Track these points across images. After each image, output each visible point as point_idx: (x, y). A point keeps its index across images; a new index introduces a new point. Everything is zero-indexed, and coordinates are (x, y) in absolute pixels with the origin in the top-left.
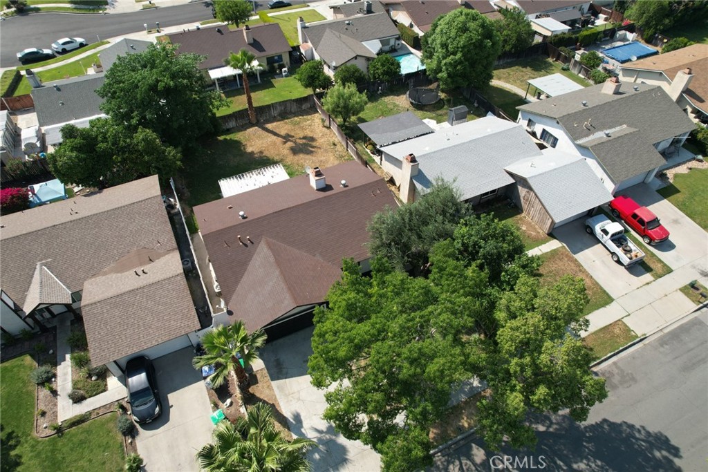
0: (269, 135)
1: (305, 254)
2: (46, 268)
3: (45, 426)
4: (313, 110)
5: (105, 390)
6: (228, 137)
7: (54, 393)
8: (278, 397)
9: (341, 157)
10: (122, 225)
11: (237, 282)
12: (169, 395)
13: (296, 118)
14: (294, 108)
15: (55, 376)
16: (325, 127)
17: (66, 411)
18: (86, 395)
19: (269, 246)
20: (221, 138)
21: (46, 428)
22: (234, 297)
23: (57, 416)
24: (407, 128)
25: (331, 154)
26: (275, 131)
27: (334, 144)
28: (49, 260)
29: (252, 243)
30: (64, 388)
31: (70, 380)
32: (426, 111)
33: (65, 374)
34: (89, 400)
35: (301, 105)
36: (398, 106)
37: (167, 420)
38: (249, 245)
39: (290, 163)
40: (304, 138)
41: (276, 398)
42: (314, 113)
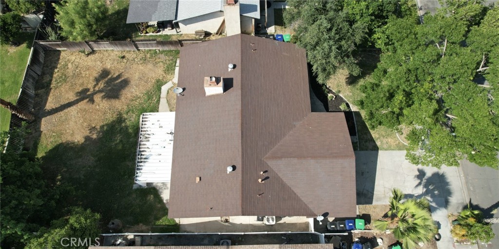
0: (66, 111)
1: (291, 132)
8: (384, 204)
9: (145, 59)
13: (55, 75)
14: (38, 70)
16: (88, 55)
19: (274, 157)
25: (135, 66)
26: (62, 103)
27: (123, 57)
29: (267, 171)
35: (39, 61)
38: (268, 174)
39: (125, 107)
40: (97, 80)
41: (384, 205)
42: (59, 55)
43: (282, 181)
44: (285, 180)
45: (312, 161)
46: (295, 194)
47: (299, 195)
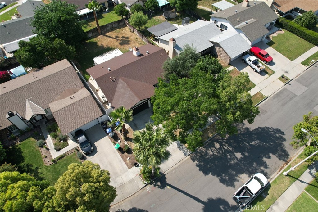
0: (108, 38)
1: (138, 82)
2: (30, 101)
3: (48, 161)
4: (124, 25)
5: (68, 145)
6: (91, 41)
7: (48, 149)
9: (141, 43)
10: (58, 80)
11: (113, 95)
12: (95, 143)
13: (118, 30)
14: (116, 25)
15: (45, 143)
16: (131, 32)
17: (55, 155)
18: (61, 148)
19: (123, 80)
20: (88, 41)
21: (49, 161)
22: (113, 101)
23: (52, 157)
24: (167, 28)
25: (136, 43)
26: (110, 36)
27: (137, 39)
28: (31, 98)
29: (116, 80)
30: (51, 147)
31: (52, 143)
32: (172, 21)
33: (50, 142)
34: (62, 149)
35: (119, 23)
36: (160, 20)
37: (96, 152)
38: (115, 81)
40: (124, 37)
42: (125, 27)
43: (116, 87)
44: (117, 88)
45: (129, 89)
46: (114, 94)
47: (115, 95)
